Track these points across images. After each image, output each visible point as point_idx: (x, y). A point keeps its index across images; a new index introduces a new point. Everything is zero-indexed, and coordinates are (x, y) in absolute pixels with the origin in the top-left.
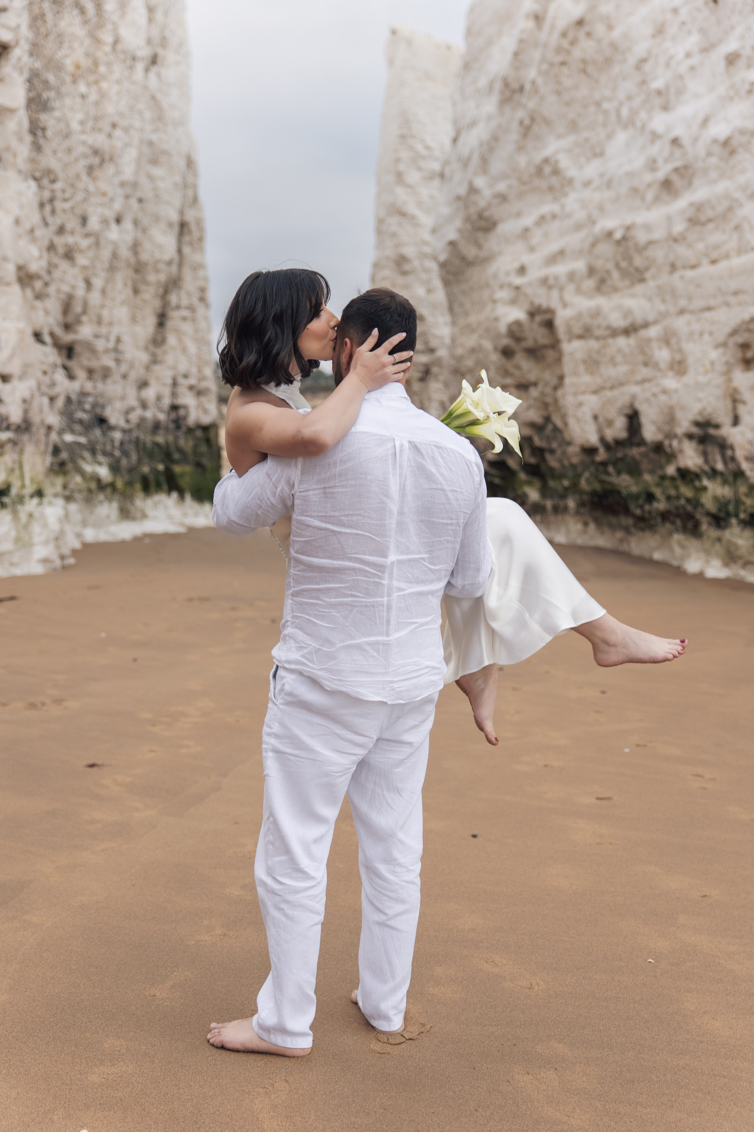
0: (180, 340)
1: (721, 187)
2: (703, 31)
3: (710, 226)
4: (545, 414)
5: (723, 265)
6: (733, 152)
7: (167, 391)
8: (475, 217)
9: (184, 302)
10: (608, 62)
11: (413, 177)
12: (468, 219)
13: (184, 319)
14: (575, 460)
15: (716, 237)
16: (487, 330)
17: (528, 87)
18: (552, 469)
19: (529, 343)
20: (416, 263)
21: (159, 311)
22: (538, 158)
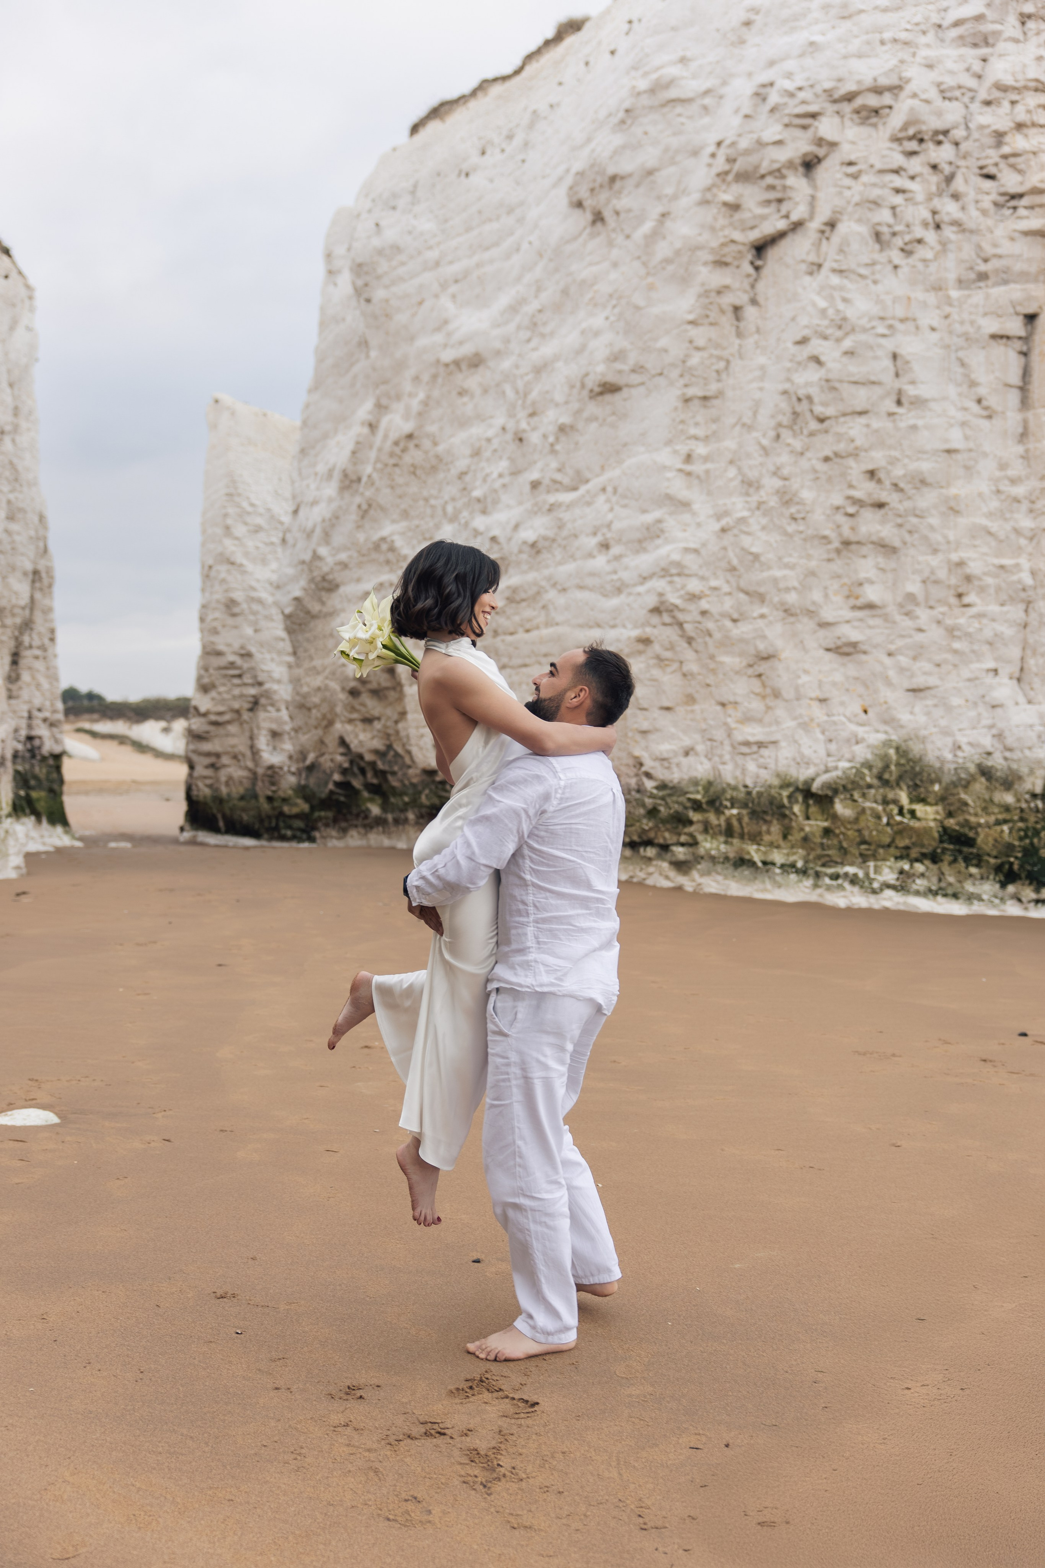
0: (33, 678)
1: (531, 576)
2: (512, 460)
3: (524, 604)
4: (388, 743)
5: (534, 634)
6: (538, 552)
7: (23, 723)
8: (319, 579)
9: (36, 642)
10: (434, 469)
11: (240, 530)
12: (312, 580)
13: (37, 657)
14: (415, 780)
15: (528, 613)
16: (333, 673)
17: (364, 479)
18: (393, 788)
19: (374, 685)
20: (244, 606)
21: (13, 650)
22: (376, 537)
